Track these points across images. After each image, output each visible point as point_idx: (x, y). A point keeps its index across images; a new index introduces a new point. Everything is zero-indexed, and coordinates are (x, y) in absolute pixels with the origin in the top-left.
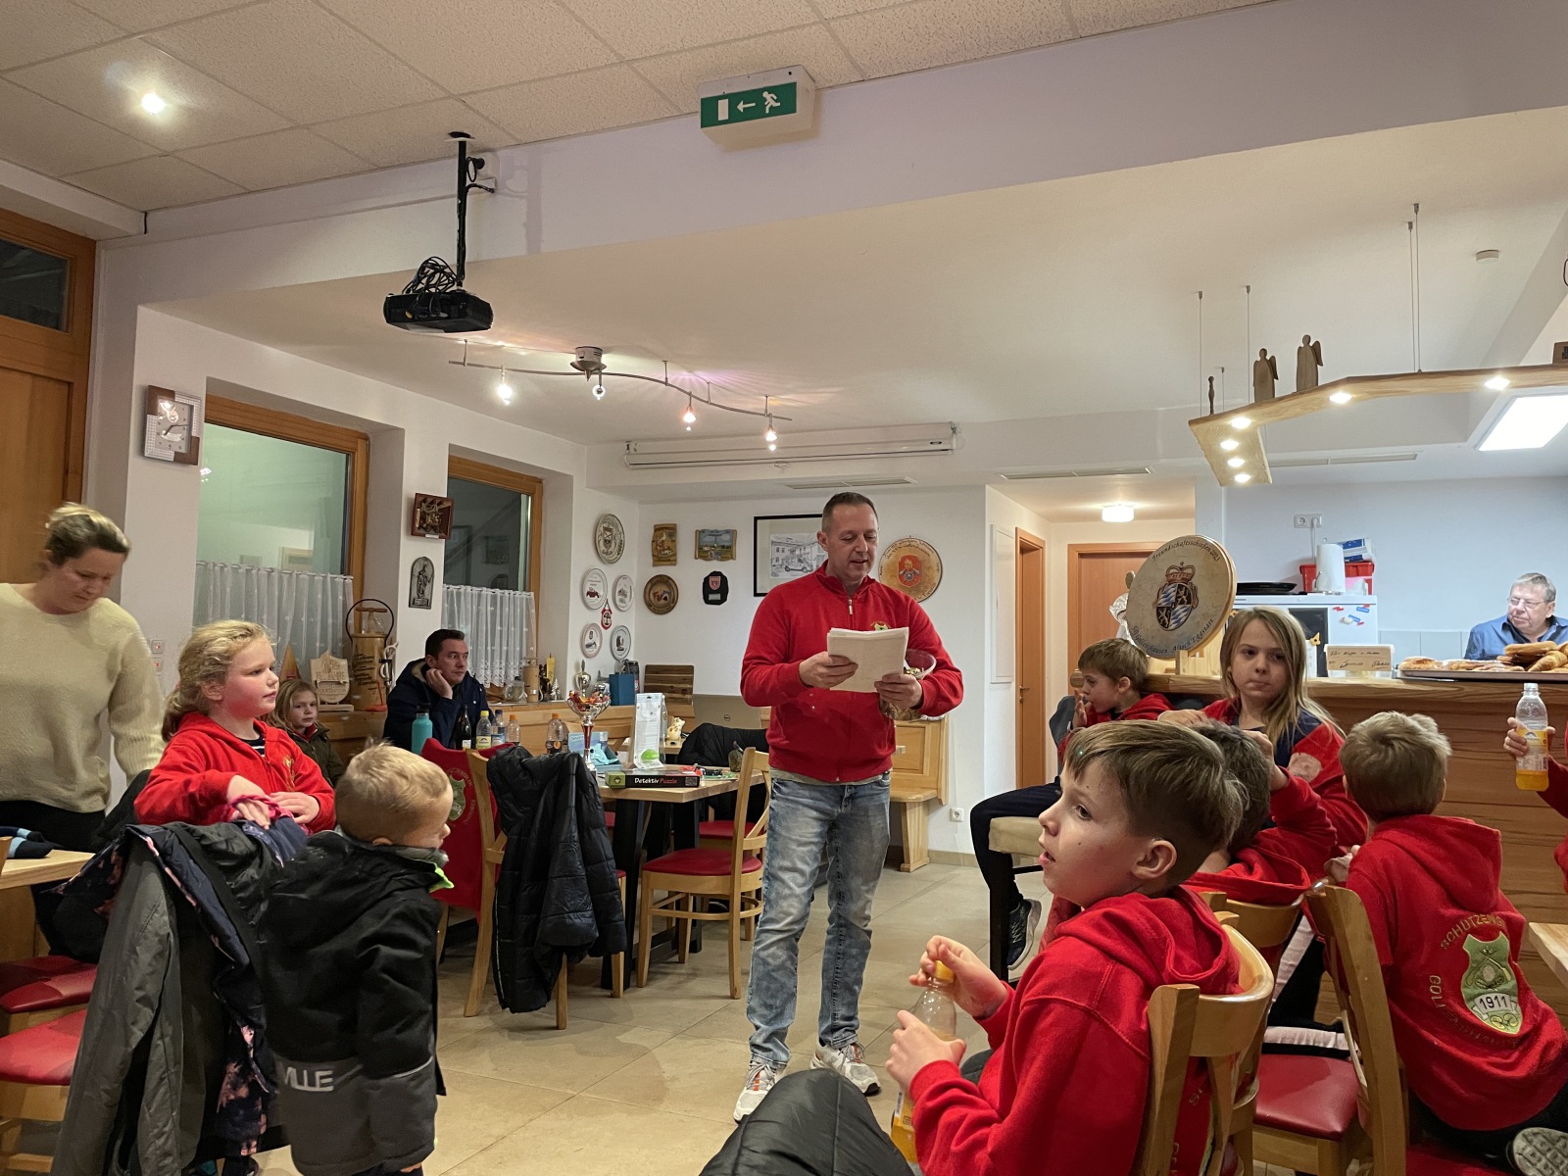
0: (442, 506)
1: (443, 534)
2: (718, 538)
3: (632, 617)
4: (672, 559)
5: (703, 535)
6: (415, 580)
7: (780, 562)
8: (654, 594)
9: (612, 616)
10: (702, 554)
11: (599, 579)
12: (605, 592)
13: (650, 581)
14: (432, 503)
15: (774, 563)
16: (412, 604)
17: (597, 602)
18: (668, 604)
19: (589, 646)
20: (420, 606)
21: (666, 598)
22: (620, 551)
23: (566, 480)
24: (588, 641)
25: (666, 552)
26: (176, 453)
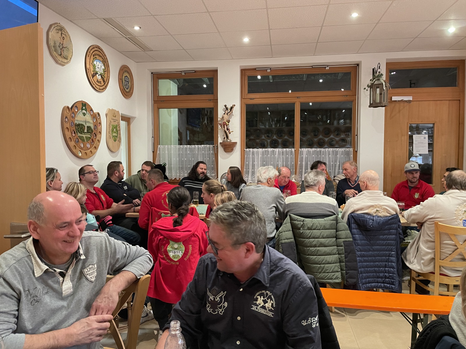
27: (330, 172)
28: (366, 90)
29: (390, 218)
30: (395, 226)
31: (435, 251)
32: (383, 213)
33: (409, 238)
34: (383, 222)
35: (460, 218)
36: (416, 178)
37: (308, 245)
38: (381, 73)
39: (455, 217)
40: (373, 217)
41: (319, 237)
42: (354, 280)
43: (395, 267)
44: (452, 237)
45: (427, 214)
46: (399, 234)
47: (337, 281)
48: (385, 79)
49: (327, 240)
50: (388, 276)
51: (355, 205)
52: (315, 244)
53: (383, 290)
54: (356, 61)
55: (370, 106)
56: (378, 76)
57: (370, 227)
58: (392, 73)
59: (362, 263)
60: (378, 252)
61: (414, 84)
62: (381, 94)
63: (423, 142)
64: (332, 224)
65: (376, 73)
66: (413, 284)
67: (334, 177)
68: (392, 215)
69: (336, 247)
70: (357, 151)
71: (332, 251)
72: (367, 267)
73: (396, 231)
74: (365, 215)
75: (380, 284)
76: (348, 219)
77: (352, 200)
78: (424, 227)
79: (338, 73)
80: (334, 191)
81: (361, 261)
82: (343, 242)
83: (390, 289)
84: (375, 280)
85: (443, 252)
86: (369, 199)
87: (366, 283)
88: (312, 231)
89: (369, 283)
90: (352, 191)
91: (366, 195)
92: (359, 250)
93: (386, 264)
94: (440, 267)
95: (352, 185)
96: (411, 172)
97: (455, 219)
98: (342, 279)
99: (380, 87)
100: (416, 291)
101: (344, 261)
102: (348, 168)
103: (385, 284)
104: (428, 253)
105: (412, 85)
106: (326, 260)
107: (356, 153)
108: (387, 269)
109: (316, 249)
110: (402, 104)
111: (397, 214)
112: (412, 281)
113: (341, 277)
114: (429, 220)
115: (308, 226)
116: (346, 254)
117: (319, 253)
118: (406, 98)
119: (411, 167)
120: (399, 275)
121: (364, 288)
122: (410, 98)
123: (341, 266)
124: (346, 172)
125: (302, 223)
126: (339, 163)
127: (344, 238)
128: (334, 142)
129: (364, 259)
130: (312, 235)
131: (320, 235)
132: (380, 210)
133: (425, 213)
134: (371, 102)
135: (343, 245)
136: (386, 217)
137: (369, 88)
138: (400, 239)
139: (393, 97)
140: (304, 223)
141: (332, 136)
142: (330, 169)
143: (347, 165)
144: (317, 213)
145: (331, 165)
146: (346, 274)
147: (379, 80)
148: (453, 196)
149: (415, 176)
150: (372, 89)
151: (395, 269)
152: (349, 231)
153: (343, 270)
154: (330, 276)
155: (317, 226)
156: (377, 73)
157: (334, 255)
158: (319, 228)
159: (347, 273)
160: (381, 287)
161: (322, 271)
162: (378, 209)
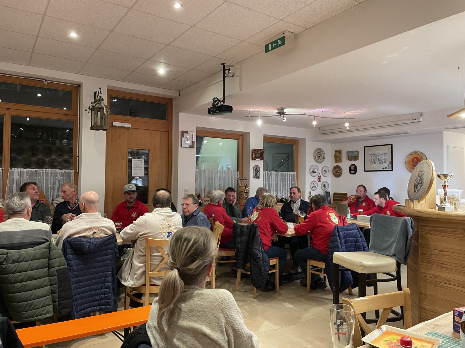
0: (261, 151)
1: (262, 159)
2: (353, 154)
3: (329, 178)
4: (340, 160)
5: (349, 153)
6: (254, 171)
7: (372, 161)
8: (336, 171)
9: (321, 178)
10: (349, 159)
11: (316, 168)
12: (319, 171)
13: (334, 167)
14: (258, 151)
15: (371, 161)
16: (254, 177)
17: (315, 174)
18: (339, 174)
19: (312, 187)
20: (256, 178)
21: (339, 173)
22: (324, 158)
23: (304, 140)
24: (312, 185)
25: (338, 158)
26: (189, 146)
27: (48, 195)
28: (87, 111)
29: (106, 239)
30: (111, 246)
31: (146, 265)
32: (100, 234)
33: (125, 256)
34: (100, 243)
35: (165, 232)
36: (134, 198)
37: (13, 281)
38: (102, 98)
39: (161, 231)
40: (90, 239)
41: (27, 269)
42: (69, 310)
43: (111, 287)
44: (159, 250)
45: (139, 231)
46: (116, 253)
47: (48, 315)
48: (106, 104)
49: (37, 272)
50: (104, 297)
51: (72, 230)
52: (22, 279)
53: (100, 312)
54: (77, 82)
55: (91, 129)
56: (99, 100)
57: (87, 250)
58: (114, 100)
59: (77, 289)
60: (95, 275)
61: (134, 113)
62: (102, 118)
63: (140, 165)
64: (44, 252)
65: (97, 97)
66: (128, 299)
67: (53, 200)
68: (109, 235)
69: (48, 278)
70: (78, 173)
71: (42, 283)
72: (82, 292)
73: (112, 250)
74: (82, 239)
75: (96, 307)
76: (64, 245)
77: (69, 224)
78: (137, 244)
79: (59, 90)
80: (50, 216)
81: (76, 288)
82: (57, 270)
83: (105, 310)
84: (90, 305)
85: (152, 264)
86: (87, 222)
87: (81, 310)
88: (18, 264)
89: (84, 309)
90: (70, 215)
91: (84, 218)
92: (74, 276)
93: (102, 286)
94: (150, 279)
95: (71, 208)
96: (129, 192)
97: (161, 232)
98: (54, 312)
99: (101, 111)
100: (130, 305)
101: (57, 292)
102: (67, 191)
103: (101, 306)
104: (140, 267)
105: (132, 114)
106: (35, 295)
107: (77, 175)
108: (103, 290)
109: (22, 285)
110: (122, 130)
111: (113, 234)
112: (127, 297)
113: (53, 310)
114: (140, 237)
115: (14, 258)
116: (59, 283)
117: (27, 288)
118: (125, 125)
119: (129, 188)
120: (114, 294)
121: (78, 315)
122: (129, 125)
123: (53, 298)
124: (65, 195)
125: (5, 256)
126: (58, 186)
127: (58, 266)
128: (56, 164)
129: (79, 285)
130: (18, 269)
131: (29, 267)
132: (97, 232)
133: (137, 230)
134: (93, 125)
135: (56, 274)
136: (103, 238)
137: (91, 110)
138: (116, 258)
139: (114, 122)
140: (7, 256)
141: (53, 157)
142: (48, 192)
143: (67, 188)
144: (25, 241)
145: (49, 187)
146: (59, 306)
147: (100, 104)
148: (158, 213)
149: (132, 197)
150: (93, 112)
151: (110, 288)
152: (64, 258)
153: (55, 302)
154: (39, 312)
155: (25, 257)
156: (99, 97)
157: (46, 287)
158: (27, 259)
159: (59, 304)
160: (96, 310)
161: (29, 308)
162: (95, 231)
